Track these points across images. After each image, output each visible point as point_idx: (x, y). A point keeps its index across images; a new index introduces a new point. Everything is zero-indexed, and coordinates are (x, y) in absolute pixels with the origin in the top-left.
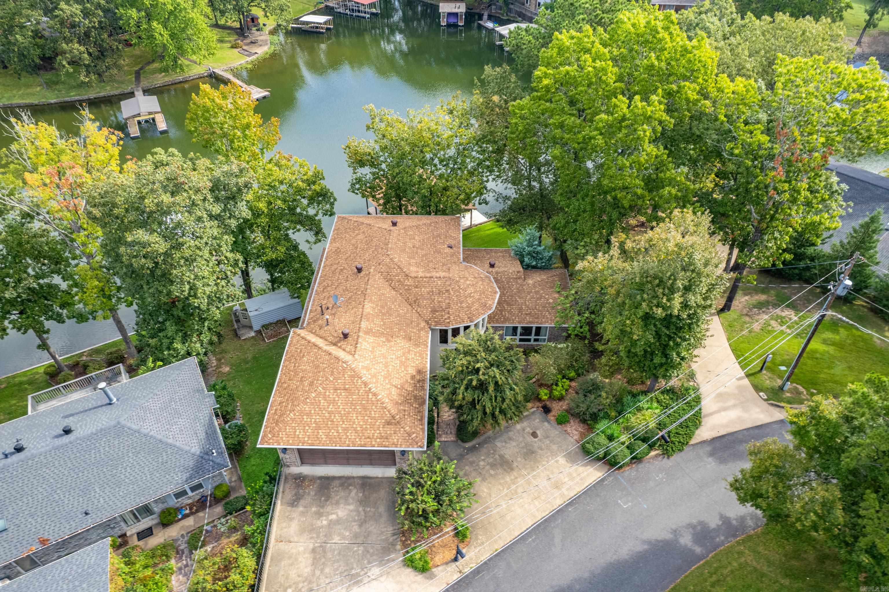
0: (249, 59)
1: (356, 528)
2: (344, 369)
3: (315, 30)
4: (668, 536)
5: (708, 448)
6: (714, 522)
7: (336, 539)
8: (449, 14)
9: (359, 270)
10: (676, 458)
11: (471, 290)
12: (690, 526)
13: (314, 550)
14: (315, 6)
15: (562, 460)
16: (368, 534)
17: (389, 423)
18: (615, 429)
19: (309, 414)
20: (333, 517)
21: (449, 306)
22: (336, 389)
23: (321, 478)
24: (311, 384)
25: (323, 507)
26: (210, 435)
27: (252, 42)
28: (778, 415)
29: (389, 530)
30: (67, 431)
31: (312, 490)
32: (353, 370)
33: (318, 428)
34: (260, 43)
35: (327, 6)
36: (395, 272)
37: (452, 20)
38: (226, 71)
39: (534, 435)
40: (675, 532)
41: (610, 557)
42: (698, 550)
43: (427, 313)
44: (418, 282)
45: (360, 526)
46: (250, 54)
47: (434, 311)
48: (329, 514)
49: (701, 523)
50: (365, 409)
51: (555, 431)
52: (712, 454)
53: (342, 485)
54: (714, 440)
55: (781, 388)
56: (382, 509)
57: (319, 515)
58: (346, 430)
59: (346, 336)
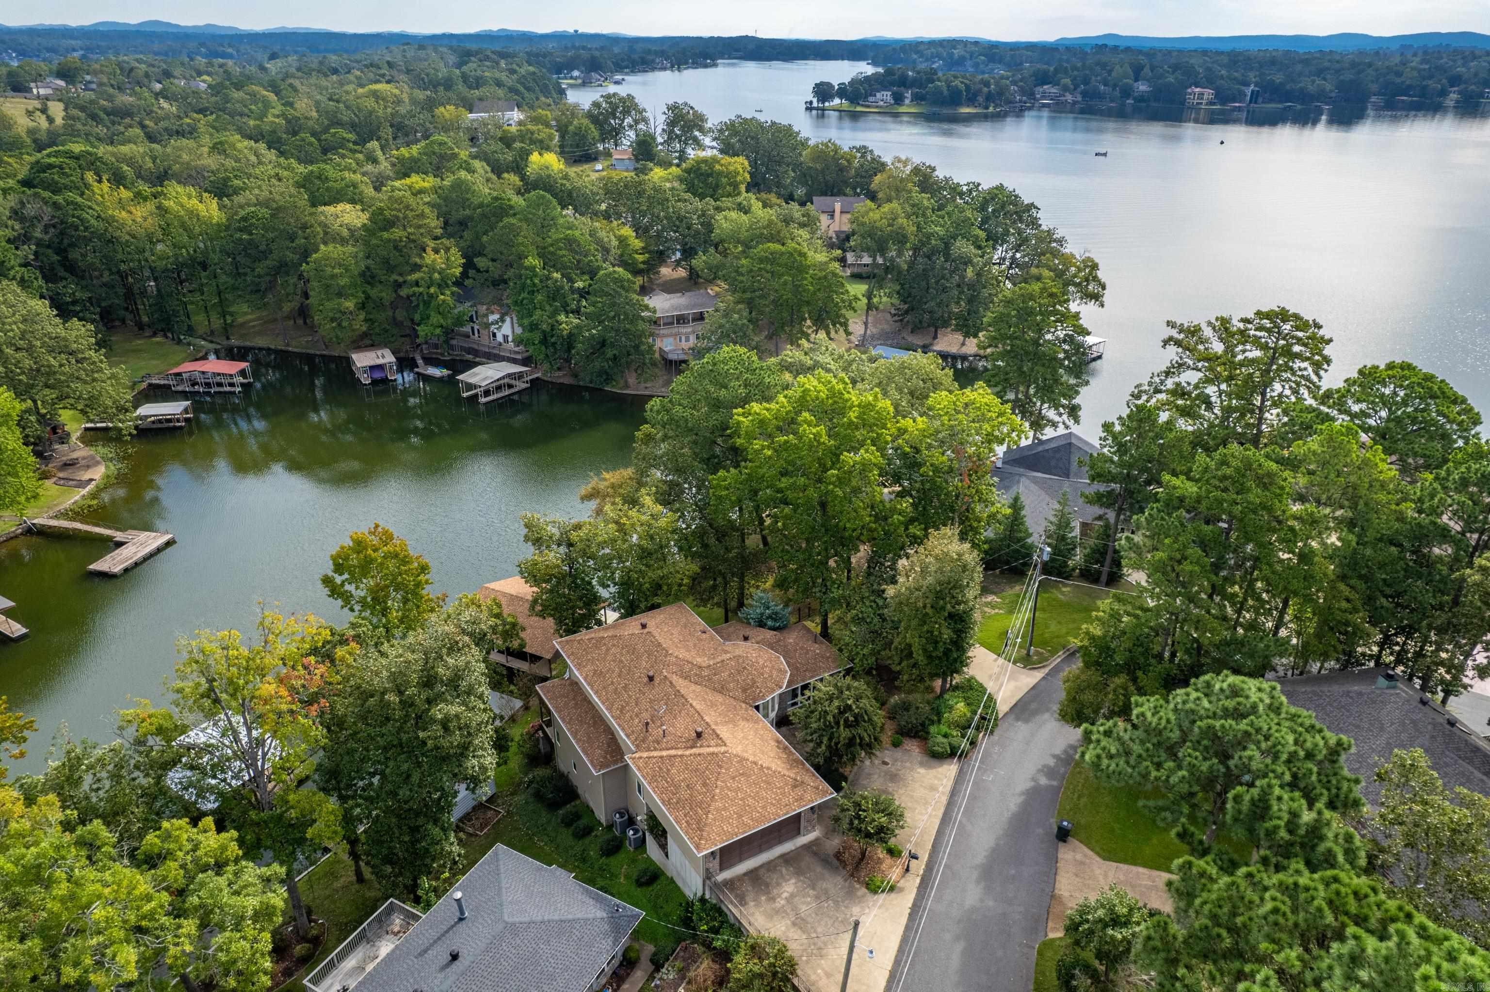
0: (85, 491)
1: (811, 892)
2: (729, 759)
3: (166, 425)
4: (1030, 784)
5: (1013, 716)
6: (1052, 762)
7: (804, 908)
8: (372, 368)
9: (651, 679)
10: (997, 732)
11: (761, 662)
12: (1039, 771)
13: (794, 924)
14: (132, 388)
15: (922, 771)
16: (826, 892)
17: (795, 787)
18: (944, 728)
19: (725, 809)
20: (785, 895)
21: (754, 682)
22: (733, 778)
23: (745, 874)
24: (705, 784)
25: (769, 893)
26: (597, 899)
27: (65, 465)
28: (1038, 675)
29: (839, 880)
30: (455, 957)
31: (747, 887)
32: (736, 756)
33: (740, 816)
34: (83, 462)
35: (150, 385)
36: (687, 668)
37: (378, 375)
38: (56, 517)
39: (885, 763)
40: (1033, 779)
41: (1007, 815)
42: (1055, 783)
43: (739, 693)
44: (715, 670)
45: (814, 889)
46: (82, 484)
47: (744, 690)
48: (779, 896)
49: (1044, 766)
50: (769, 783)
51: (898, 753)
52: (1018, 719)
53: (769, 870)
54: (1012, 709)
55: (1028, 654)
56: (819, 869)
57: (773, 899)
58: (764, 807)
59: (699, 735)
